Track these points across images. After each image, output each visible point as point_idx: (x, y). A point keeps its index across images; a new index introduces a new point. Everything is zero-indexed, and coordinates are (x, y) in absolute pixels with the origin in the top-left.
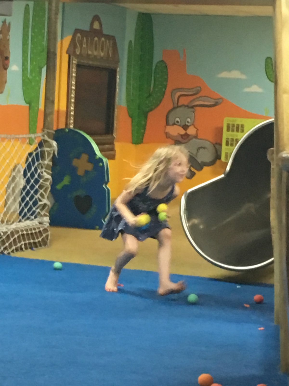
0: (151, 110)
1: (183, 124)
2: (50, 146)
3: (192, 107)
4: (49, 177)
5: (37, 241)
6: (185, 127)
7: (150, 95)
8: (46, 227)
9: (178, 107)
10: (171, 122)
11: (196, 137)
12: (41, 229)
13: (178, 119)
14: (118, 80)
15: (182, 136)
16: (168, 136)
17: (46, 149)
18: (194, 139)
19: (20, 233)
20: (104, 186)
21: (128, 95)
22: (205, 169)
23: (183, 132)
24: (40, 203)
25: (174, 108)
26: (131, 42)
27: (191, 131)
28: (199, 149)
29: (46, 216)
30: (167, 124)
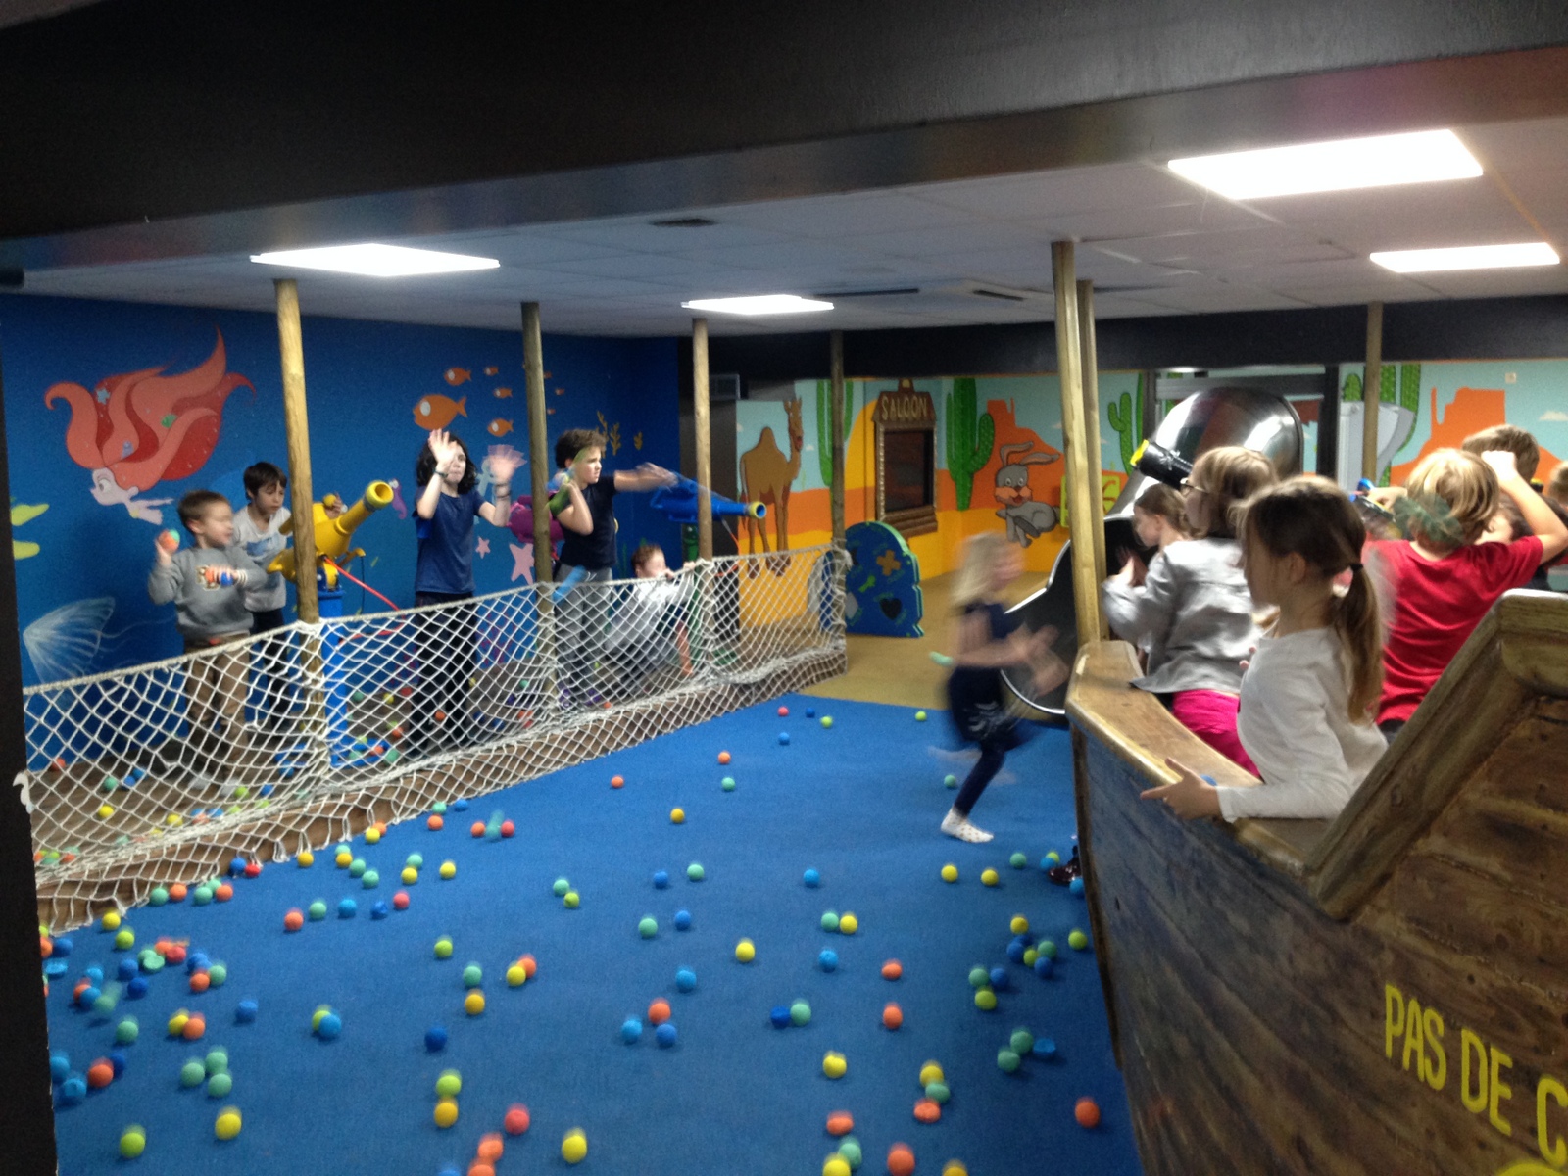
0: (978, 470)
1: (1015, 484)
2: (842, 557)
3: (1025, 465)
5: (831, 669)
6: (1018, 488)
7: (975, 453)
8: (841, 652)
9: (1008, 465)
10: (1000, 483)
11: (1031, 499)
12: (836, 655)
13: (1009, 480)
14: (935, 442)
15: (1014, 499)
16: (998, 499)
17: (837, 561)
18: (1029, 502)
19: (810, 664)
20: (914, 588)
21: (949, 456)
22: (1044, 536)
23: (1014, 494)
24: (833, 623)
25: (1003, 467)
26: (949, 394)
27: (1025, 492)
28: (1034, 513)
29: (842, 638)
30: (997, 485)
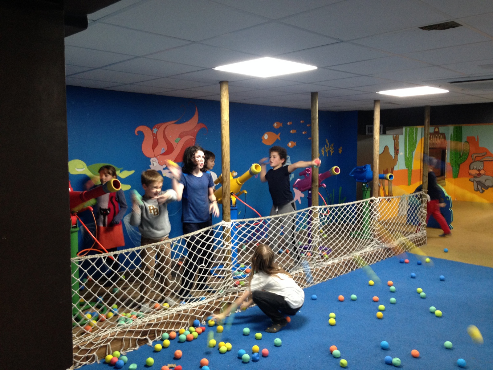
0: (462, 163)
1: (478, 169)
2: (426, 197)
3: (482, 161)
4: (426, 212)
5: (421, 242)
6: (479, 170)
7: (461, 157)
8: (425, 235)
9: (475, 161)
10: (472, 168)
11: (485, 174)
12: (423, 237)
13: (475, 167)
14: (446, 152)
15: (478, 174)
16: (470, 174)
17: (424, 199)
18: (483, 176)
19: (413, 240)
20: (450, 209)
21: (451, 158)
23: (478, 172)
24: (422, 224)
25: (473, 162)
26: (451, 134)
27: (482, 172)
28: (486, 180)
29: (425, 230)
30: (470, 169)
